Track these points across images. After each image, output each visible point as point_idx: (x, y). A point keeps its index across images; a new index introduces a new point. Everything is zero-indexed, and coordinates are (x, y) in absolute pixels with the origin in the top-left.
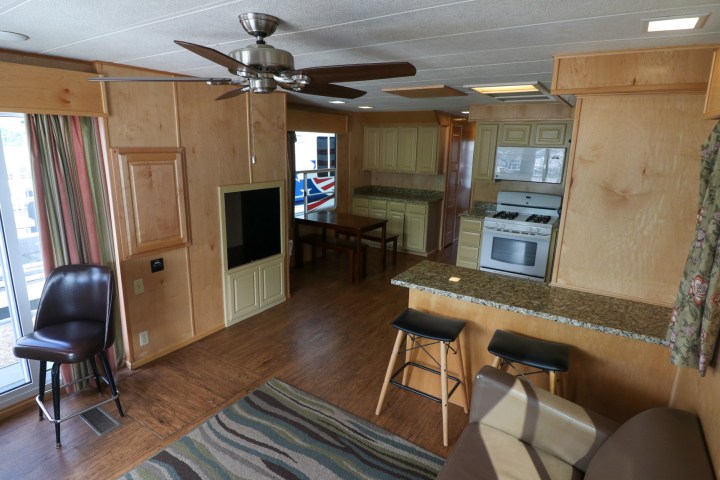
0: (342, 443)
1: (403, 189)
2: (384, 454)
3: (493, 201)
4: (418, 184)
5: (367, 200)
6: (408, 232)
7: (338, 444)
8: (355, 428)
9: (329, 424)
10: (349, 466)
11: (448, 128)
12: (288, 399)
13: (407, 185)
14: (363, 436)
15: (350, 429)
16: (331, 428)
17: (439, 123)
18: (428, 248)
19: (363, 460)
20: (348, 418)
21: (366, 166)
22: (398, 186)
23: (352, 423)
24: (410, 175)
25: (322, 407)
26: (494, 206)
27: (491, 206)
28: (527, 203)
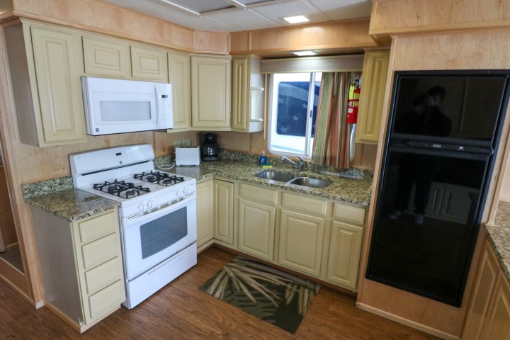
3: (59, 173)
26: (66, 182)
27: (61, 184)
28: (121, 162)
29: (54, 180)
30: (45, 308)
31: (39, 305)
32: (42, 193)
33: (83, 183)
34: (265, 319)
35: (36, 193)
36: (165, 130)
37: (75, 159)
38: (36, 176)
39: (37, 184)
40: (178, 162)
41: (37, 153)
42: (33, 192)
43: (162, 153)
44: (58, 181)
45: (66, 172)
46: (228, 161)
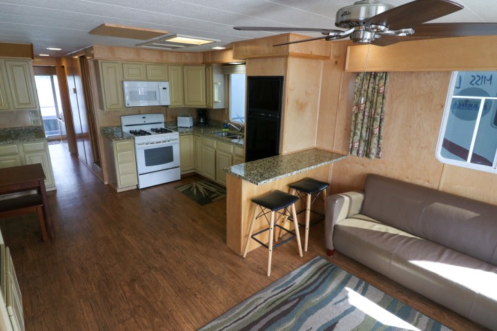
0: (294, 299)
2: (306, 282)
7: (295, 302)
8: (281, 289)
9: (274, 302)
10: (315, 300)
12: (234, 324)
14: (289, 288)
15: (281, 292)
16: (278, 303)
19: (311, 292)
20: (269, 291)
23: (275, 290)
25: (252, 303)
26: (119, 128)
28: (145, 122)
29: (113, 127)
30: (108, 185)
31: (106, 183)
32: (108, 132)
33: (126, 130)
34: (193, 200)
35: (106, 132)
36: (167, 106)
37: (122, 118)
38: (106, 124)
39: (106, 128)
40: (179, 125)
41: (107, 115)
43: (171, 120)
45: (119, 124)
46: (212, 126)
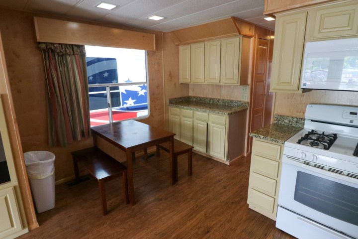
1: (213, 99)
3: (300, 115)
4: (225, 95)
5: (178, 109)
6: (211, 139)
11: (252, 39)
13: (215, 96)
17: (240, 34)
18: (230, 156)
21: (181, 80)
22: (209, 96)
24: (219, 87)
26: (300, 122)
27: (296, 122)
28: (351, 122)
29: (293, 118)
32: (283, 123)
35: (280, 122)
41: (289, 98)
42: (279, 121)
44: (295, 119)
